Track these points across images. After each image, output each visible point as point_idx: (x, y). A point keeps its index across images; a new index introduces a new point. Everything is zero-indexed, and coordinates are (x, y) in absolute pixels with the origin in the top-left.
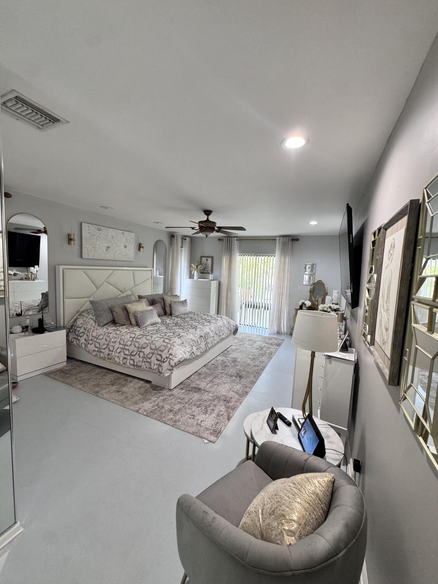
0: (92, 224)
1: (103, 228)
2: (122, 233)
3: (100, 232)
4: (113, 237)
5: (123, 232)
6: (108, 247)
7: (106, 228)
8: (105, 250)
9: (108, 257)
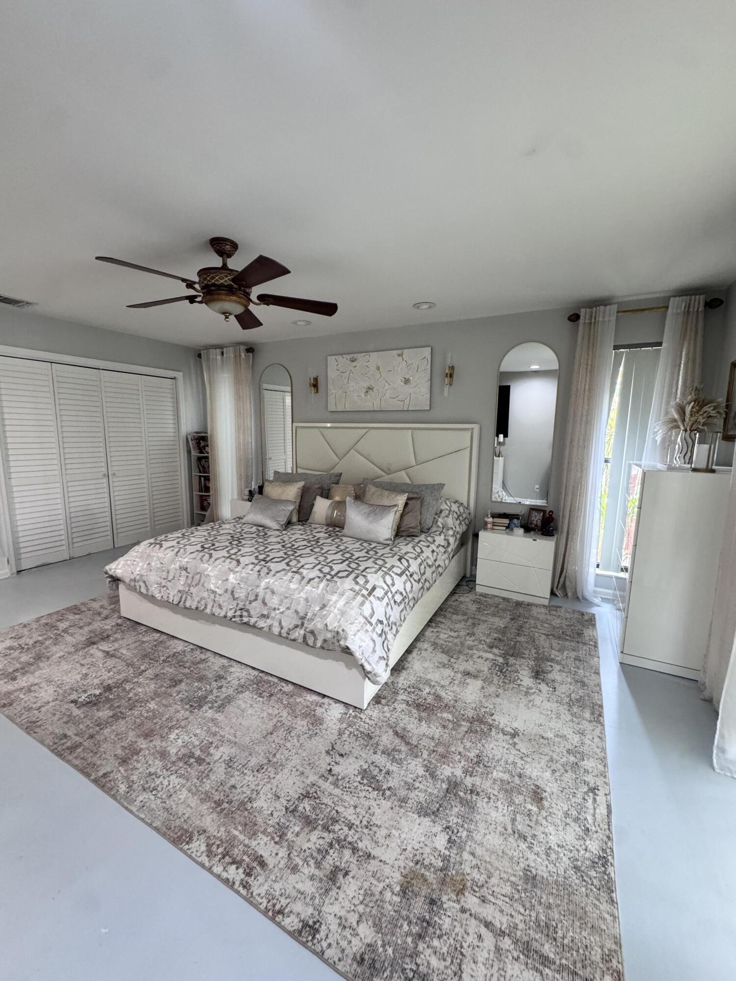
0: (341, 355)
1: (359, 355)
2: (399, 355)
3: (354, 364)
4: (378, 368)
5: (399, 352)
6: (370, 388)
7: (364, 354)
8: (363, 395)
9: (368, 406)
